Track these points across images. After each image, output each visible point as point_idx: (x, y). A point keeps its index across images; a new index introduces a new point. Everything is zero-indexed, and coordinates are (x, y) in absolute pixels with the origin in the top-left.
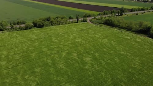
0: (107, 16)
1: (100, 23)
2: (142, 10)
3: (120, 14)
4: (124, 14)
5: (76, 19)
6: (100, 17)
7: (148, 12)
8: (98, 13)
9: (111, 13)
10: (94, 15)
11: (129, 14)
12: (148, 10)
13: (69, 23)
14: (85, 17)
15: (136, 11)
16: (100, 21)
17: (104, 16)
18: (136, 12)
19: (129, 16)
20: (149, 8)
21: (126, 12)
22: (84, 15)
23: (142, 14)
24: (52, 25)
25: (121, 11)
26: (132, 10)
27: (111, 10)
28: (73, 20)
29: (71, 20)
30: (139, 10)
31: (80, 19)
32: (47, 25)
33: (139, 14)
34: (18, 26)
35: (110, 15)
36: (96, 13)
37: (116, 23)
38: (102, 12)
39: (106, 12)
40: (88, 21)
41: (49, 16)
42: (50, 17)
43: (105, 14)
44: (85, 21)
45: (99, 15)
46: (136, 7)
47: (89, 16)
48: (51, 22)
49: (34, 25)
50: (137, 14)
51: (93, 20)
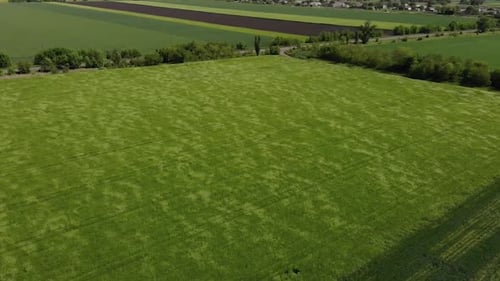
0: (328, 44)
1: (309, 57)
2: (424, 31)
3: (360, 41)
4: (371, 40)
5: (254, 51)
6: (310, 46)
7: (437, 36)
8: (307, 38)
9: (339, 38)
10: (296, 42)
11: (386, 40)
12: (439, 30)
13: (238, 57)
14: (275, 44)
15: (407, 33)
16: (309, 53)
17: (321, 45)
18: (403, 37)
19: (383, 43)
20: (443, 28)
21: (380, 35)
22: (273, 40)
23: (420, 39)
24: (200, 59)
25: (365, 34)
26: (396, 32)
27: (342, 32)
28: (247, 51)
29: (243, 52)
30: (414, 31)
31: (262, 50)
32: (190, 60)
33: (409, 40)
34: (128, 61)
35: (337, 42)
36: (303, 38)
38: (317, 35)
39: (328, 34)
40: (282, 53)
41: (191, 42)
42: (192, 44)
43: (323, 40)
44: (276, 53)
45: (309, 41)
46: (408, 26)
47: (286, 43)
48: (197, 53)
49: (162, 59)
50: (405, 40)
51: (294, 52)
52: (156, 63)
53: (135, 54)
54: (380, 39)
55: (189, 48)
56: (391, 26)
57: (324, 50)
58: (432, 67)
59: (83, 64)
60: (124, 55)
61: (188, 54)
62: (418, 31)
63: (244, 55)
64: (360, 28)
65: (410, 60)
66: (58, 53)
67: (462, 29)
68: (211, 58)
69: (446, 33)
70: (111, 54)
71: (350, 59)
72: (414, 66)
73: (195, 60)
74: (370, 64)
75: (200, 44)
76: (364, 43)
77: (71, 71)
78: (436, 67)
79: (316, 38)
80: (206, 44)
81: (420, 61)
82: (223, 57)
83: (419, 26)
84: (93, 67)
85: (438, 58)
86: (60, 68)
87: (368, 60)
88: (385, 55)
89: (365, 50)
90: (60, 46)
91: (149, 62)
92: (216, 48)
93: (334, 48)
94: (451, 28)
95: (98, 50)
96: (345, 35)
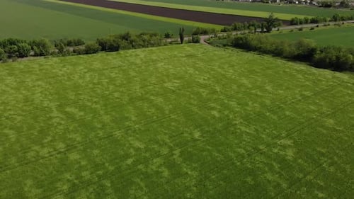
0: (239, 33)
1: (224, 46)
2: (313, 21)
3: (265, 30)
4: (273, 29)
5: (179, 39)
6: (225, 34)
7: (325, 25)
8: (222, 27)
9: (248, 28)
10: (213, 31)
11: (285, 29)
12: (326, 21)
13: (165, 45)
14: (195, 34)
15: (301, 23)
16: (225, 42)
17: (234, 33)
18: (299, 27)
19: (284, 32)
20: (329, 19)
21: (279, 25)
22: (194, 30)
23: (312, 29)
24: (134, 47)
25: (269, 24)
26: (292, 23)
27: (249, 22)
28: (173, 40)
29: (169, 40)
30: (306, 22)
31: (186, 39)
32: (125, 48)
33: (304, 30)
34: (71, 49)
35: (247, 31)
36: (219, 28)
37: (254, 43)
38: (230, 25)
39: (239, 24)
40: (202, 41)
41: (126, 32)
42: (128, 34)
43: (235, 29)
44: (197, 41)
45: (224, 31)
46: (302, 17)
47: (205, 33)
48: (131, 42)
49: (100, 47)
50: (301, 30)
51: (211, 40)
52: (95, 51)
53: (79, 43)
54: (281, 28)
55: (125, 37)
56: (288, 17)
57: (237, 39)
58: (334, 58)
59: (32, 53)
60: (69, 44)
61: (124, 43)
62: (309, 21)
63: (171, 43)
64: (265, 20)
65: (313, 51)
66: (12, 43)
67: (343, 20)
68: (143, 47)
69: (331, 23)
70: (58, 42)
71: (260, 48)
72: (317, 56)
73: (129, 49)
74: (277, 53)
75: (134, 33)
76: (268, 31)
77: (20, 59)
78: (338, 58)
79: (230, 28)
80: (139, 34)
81: (322, 51)
82: (153, 45)
83: (310, 17)
84: (41, 55)
85: (339, 49)
86: (10, 57)
87: (276, 50)
88: (290, 46)
89: (271, 40)
90: (14, 37)
91: (89, 51)
92: (146, 37)
93: (246, 39)
94: (335, 19)
95: (47, 41)
96: (253, 25)
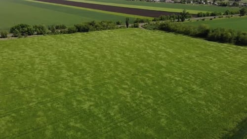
0: (164, 22)
1: (154, 29)
2: (213, 15)
3: (180, 20)
4: (186, 19)
5: (126, 26)
6: (155, 23)
7: (220, 17)
8: (153, 18)
9: (170, 18)
10: (147, 21)
11: (194, 19)
12: (221, 15)
13: (117, 29)
14: (136, 22)
15: (204, 16)
16: (154, 27)
17: (161, 22)
18: (202, 18)
19: (193, 21)
20: (223, 13)
21: (190, 17)
22: (135, 20)
23: (211, 19)
24: (97, 30)
25: (183, 16)
26: (198, 16)
27: (170, 15)
28: (122, 26)
29: (119, 26)
30: (208, 15)
31: (130, 25)
32: (92, 30)
33: (205, 20)
35: (169, 21)
36: (151, 19)
39: (164, 16)
40: (140, 27)
42: (93, 22)
43: (161, 20)
44: (137, 27)
45: (154, 20)
46: (205, 12)
47: (142, 21)
48: (96, 26)
49: (77, 30)
50: (203, 20)
51: (146, 26)
52: (74, 32)
53: (63, 27)
54: (190, 19)
55: (92, 24)
56: (196, 12)
57: (162, 25)
58: (220, 35)
59: (36, 33)
60: (57, 28)
61: (91, 27)
62: (210, 15)
63: (120, 28)
64: (181, 13)
65: (208, 31)
66: (23, 26)
67: (232, 14)
68: (103, 30)
69: (224, 16)
70: (50, 27)
71: (176, 30)
72: (210, 34)
73: (95, 31)
74: (186, 33)
75: (97, 22)
76: (182, 21)
77: (29, 36)
78: (222, 35)
79: (158, 18)
80: (100, 22)
81: (213, 31)
82: (109, 29)
83: (210, 12)
84: (41, 34)
85: (223, 30)
86: (23, 35)
87: (185, 31)
88: (194, 28)
89: (183, 25)
90: (24, 23)
91: (70, 32)
92: (105, 24)
93: (167, 24)
94: (227, 13)
95: (44, 25)
96: (173, 17)
